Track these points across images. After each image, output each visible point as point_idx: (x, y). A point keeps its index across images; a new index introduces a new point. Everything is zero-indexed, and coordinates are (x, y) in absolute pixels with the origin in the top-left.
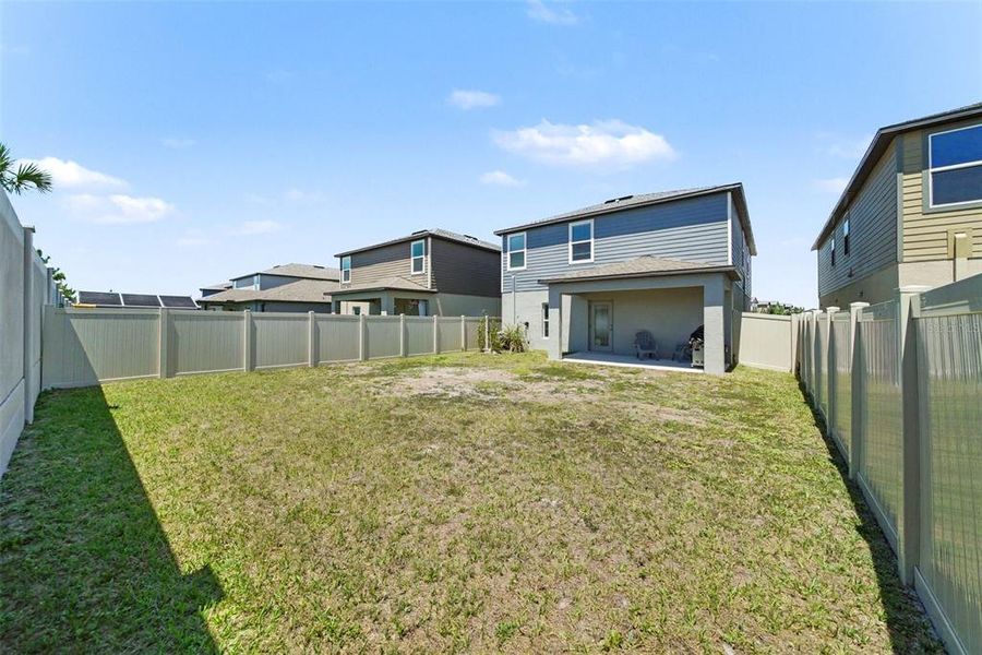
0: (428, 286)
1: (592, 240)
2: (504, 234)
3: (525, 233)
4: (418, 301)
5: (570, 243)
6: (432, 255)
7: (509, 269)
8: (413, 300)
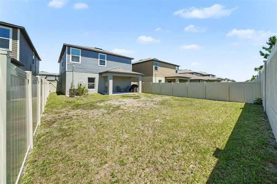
1: (106, 60)
3: (80, 50)
5: (99, 59)
7: (71, 62)
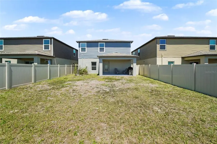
0: (52, 55)
1: (104, 47)
2: (79, 42)
3: (86, 43)
4: (48, 59)
5: (99, 48)
6: (53, 45)
7: (81, 52)
8: (46, 59)
